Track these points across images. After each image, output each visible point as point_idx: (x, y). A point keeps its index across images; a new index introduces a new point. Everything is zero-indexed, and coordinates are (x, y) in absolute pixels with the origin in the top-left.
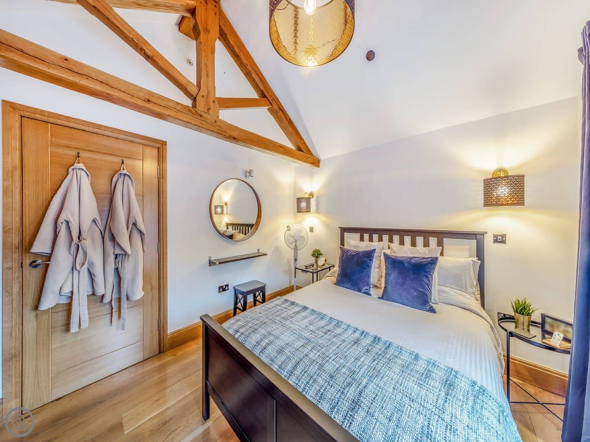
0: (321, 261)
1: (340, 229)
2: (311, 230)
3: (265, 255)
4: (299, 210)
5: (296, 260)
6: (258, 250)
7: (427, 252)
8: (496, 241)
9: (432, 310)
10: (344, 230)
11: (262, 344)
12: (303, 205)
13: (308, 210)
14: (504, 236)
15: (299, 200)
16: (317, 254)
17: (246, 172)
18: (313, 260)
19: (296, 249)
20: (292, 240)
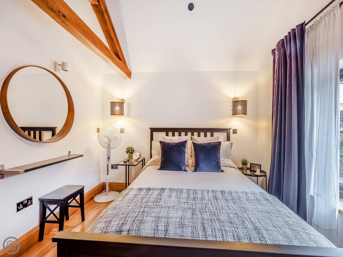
0: (135, 156)
1: (150, 129)
2: (122, 131)
3: (81, 156)
4: (113, 113)
5: (109, 158)
6: (69, 152)
7: (214, 139)
8: (234, 133)
9: (222, 171)
10: (153, 130)
11: (160, 228)
12: (117, 108)
13: (121, 113)
14: (236, 130)
15: (113, 104)
16: (130, 151)
17: (55, 63)
18: (126, 156)
19: (109, 148)
20: (106, 140)
